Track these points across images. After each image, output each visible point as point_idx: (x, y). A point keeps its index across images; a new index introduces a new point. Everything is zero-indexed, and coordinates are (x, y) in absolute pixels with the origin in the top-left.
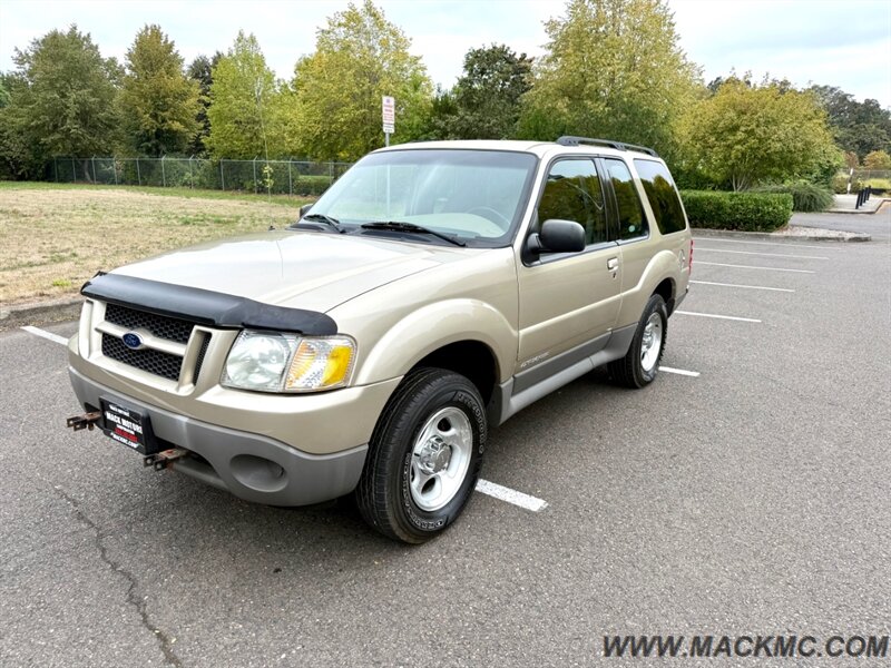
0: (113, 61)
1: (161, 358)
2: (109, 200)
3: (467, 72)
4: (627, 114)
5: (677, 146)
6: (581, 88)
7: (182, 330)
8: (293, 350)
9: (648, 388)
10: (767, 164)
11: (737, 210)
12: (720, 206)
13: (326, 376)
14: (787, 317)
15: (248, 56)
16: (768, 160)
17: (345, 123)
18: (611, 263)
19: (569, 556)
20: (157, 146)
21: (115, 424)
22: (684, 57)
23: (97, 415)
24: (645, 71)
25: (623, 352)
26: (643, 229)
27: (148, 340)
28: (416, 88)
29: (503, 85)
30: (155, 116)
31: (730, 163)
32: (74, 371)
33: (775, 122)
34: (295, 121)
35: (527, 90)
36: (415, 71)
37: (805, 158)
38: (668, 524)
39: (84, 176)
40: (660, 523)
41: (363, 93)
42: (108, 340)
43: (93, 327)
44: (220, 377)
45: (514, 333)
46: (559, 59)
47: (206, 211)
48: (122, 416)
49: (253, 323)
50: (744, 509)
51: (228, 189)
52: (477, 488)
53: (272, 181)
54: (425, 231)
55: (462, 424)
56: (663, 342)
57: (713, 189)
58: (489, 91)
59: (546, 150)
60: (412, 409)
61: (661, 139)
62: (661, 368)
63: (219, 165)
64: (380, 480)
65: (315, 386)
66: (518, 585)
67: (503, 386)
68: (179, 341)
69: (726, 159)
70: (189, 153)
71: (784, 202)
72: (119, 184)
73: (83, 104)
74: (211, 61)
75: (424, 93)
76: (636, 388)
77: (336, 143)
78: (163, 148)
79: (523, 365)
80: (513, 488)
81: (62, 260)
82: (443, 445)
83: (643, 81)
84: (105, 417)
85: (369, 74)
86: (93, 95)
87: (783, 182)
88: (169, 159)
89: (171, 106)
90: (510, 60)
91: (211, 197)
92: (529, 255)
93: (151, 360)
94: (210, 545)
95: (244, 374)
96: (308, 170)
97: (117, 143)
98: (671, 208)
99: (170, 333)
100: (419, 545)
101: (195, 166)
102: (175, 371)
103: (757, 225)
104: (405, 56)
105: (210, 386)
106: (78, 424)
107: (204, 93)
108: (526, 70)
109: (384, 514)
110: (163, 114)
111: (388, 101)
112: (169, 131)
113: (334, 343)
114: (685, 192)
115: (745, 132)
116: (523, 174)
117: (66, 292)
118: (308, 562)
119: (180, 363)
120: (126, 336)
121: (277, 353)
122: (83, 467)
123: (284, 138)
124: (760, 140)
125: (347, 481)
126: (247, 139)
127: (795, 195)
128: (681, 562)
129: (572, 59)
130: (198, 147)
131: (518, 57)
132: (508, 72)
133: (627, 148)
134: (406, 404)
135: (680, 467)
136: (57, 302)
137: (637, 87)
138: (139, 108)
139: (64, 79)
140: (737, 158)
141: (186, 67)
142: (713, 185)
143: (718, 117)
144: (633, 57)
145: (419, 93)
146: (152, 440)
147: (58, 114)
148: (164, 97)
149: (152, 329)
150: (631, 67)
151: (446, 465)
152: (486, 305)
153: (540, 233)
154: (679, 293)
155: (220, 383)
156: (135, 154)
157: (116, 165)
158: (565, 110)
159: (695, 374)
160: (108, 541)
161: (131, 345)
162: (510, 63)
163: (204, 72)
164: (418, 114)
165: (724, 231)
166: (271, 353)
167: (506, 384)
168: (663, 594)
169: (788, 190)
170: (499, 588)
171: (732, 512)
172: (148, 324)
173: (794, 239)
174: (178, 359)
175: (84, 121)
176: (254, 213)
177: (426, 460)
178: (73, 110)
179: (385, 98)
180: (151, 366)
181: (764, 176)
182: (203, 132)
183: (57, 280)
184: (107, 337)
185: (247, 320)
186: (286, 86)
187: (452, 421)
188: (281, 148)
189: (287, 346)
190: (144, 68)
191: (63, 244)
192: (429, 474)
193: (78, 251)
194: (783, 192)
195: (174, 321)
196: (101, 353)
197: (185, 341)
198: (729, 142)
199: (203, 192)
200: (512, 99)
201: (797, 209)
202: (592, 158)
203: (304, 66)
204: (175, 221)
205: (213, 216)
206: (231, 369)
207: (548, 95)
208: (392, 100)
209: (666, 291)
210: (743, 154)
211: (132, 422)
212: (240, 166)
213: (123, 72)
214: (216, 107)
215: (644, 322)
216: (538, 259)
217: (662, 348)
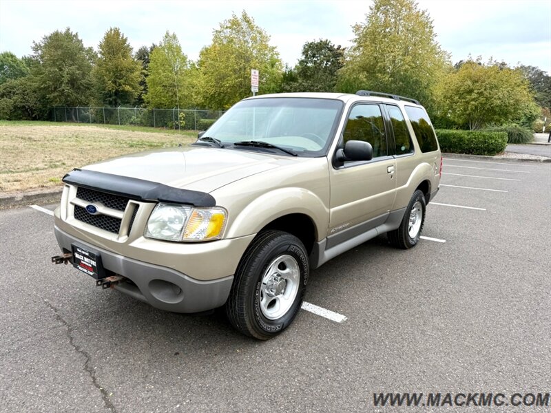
0: (91, 49)
1: (109, 220)
2: (86, 132)
3: (304, 56)
4: (403, 82)
5: (434, 102)
6: (374, 66)
7: (122, 203)
8: (188, 215)
9: (413, 249)
10: (491, 113)
11: (472, 141)
12: (461, 139)
13: (209, 231)
14: (502, 207)
15: (171, 47)
16: (492, 111)
17: (229, 87)
18: (390, 169)
19: (359, 350)
20: (115, 100)
21: (80, 260)
22: (439, 47)
23: (70, 255)
24: (415, 56)
25: (396, 226)
26: (410, 149)
27: (101, 209)
28: (273, 66)
29: (326, 64)
30: (115, 82)
31: (468, 112)
32: (57, 228)
33: (496, 87)
34: (199, 85)
35: (341, 67)
36: (272, 55)
37: (516, 110)
38: (423, 332)
39: (72, 118)
40: (418, 331)
41: (240, 69)
42: (78, 209)
43: (69, 201)
44: (144, 232)
45: (327, 210)
46: (361, 49)
47: (143, 139)
48: (84, 256)
49: (165, 198)
50: (472, 324)
51: (158, 126)
52: (302, 307)
53: (184, 122)
54: (273, 147)
55: (293, 266)
56: (423, 221)
57: (457, 129)
58: (317, 68)
59: (349, 99)
60: (262, 255)
61: (424, 97)
62: (421, 237)
63: (153, 111)
64: (241, 298)
65: (201, 238)
66: (326, 367)
67: (319, 243)
68: (120, 210)
69: (465, 110)
70: (134, 105)
71: (502, 137)
72: (92, 123)
73: (72, 75)
74: (149, 50)
75: (278, 69)
76: (406, 249)
77: (223, 99)
78: (119, 101)
79: (333, 231)
80: (325, 308)
81: (56, 167)
82: (281, 279)
83: (413, 62)
84: (74, 256)
85: (245, 57)
86: (78, 69)
87: (501, 125)
88: (123, 108)
89: (125, 76)
90: (331, 49)
91: (147, 131)
92: (337, 163)
93: (103, 222)
94: (136, 337)
95: (159, 230)
96: (207, 116)
97: (92, 98)
98: (429, 138)
99: (115, 205)
100: (265, 341)
101: (138, 113)
102: (117, 228)
103: (484, 151)
104: (266, 46)
105: (137, 237)
106: (58, 260)
107: (144, 69)
108: (341, 55)
109: (243, 320)
110: (120, 81)
111: (255, 73)
112: (123, 91)
113: (214, 212)
114: (439, 130)
115: (478, 93)
116: (334, 112)
117: (57, 185)
118: (196, 349)
119: (120, 223)
120: (88, 207)
121: (178, 218)
122: (61, 289)
123: (192, 96)
124: (487, 98)
125: (220, 298)
126: (169, 96)
127: (509, 133)
128: (430, 355)
129: (369, 48)
130: (140, 101)
131: (336, 47)
132: (329, 56)
133: (401, 99)
134: (258, 252)
135: (432, 297)
136: (52, 191)
137: (410, 65)
138: (105, 78)
139: (61, 59)
140: (472, 109)
141: (134, 52)
142: (457, 126)
143: (460, 84)
144: (407, 47)
145: (274, 69)
146: (102, 271)
147: (58, 81)
148: (121, 71)
149: (104, 202)
150: (406, 53)
151: (283, 291)
152: (310, 192)
153: (344, 148)
154: (433, 190)
155: (143, 235)
156: (102, 106)
157: (91, 111)
158: (365, 80)
159: (444, 241)
160: (74, 333)
161: (91, 212)
162: (331, 51)
163: (145, 56)
164: (274, 82)
165: (464, 155)
166: (176, 217)
167: (321, 242)
168: (418, 375)
169: (505, 130)
170: (314, 368)
171: (464, 326)
172: (102, 199)
173: (508, 160)
174: (119, 220)
175: (73, 85)
176: (172, 141)
177: (271, 287)
178: (66, 78)
179: (253, 71)
180: (102, 225)
181: (490, 121)
182: (143, 92)
183: (52, 178)
184: (77, 208)
185: (161, 197)
186: (194, 64)
187: (287, 264)
188: (190, 102)
189: (185, 213)
190: (109, 53)
191: (57, 157)
192: (272, 296)
193: (66, 162)
194: (501, 131)
195: (117, 197)
196: (73, 217)
197: (124, 209)
198: (467, 99)
199: (143, 128)
200: (332, 72)
201: (510, 142)
202: (378, 104)
203: (205, 53)
204: (125, 145)
205: (148, 142)
206: (151, 227)
207: (354, 70)
208: (257, 72)
209: (425, 188)
210: (476, 107)
211: (91, 259)
212: (165, 112)
213: (97, 55)
214: (151, 77)
215: (410, 207)
216: (343, 165)
217: (422, 224)
